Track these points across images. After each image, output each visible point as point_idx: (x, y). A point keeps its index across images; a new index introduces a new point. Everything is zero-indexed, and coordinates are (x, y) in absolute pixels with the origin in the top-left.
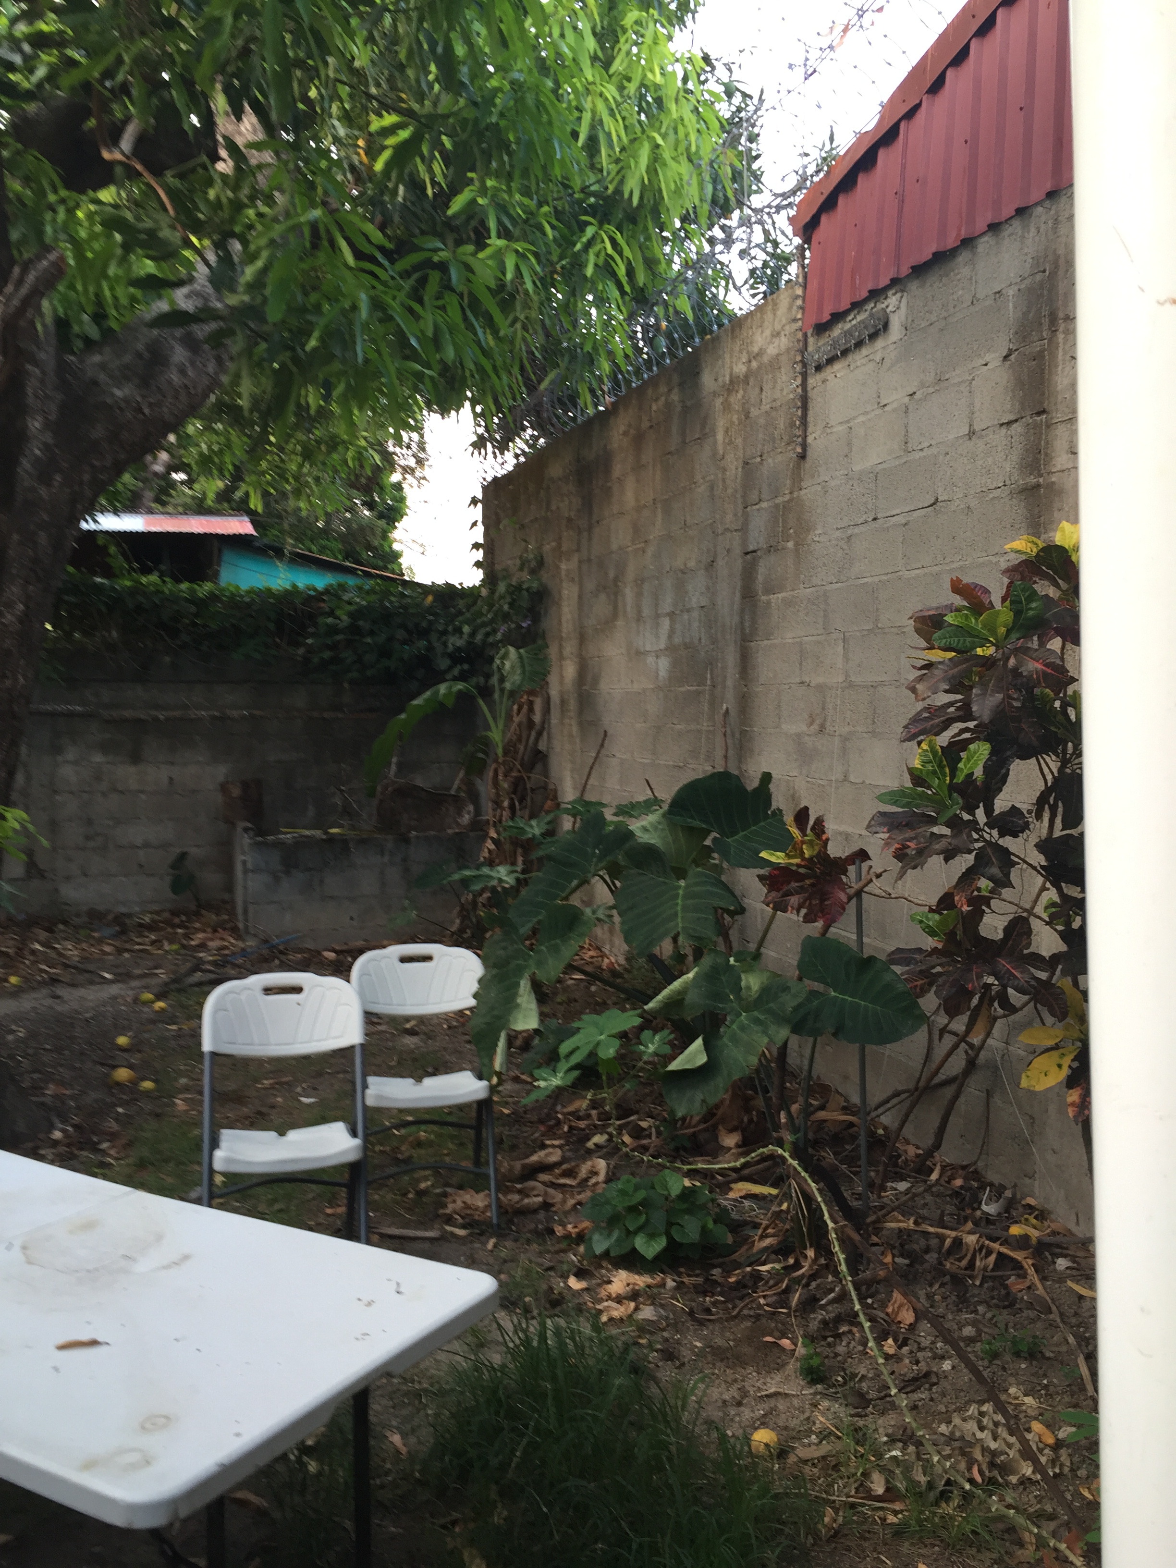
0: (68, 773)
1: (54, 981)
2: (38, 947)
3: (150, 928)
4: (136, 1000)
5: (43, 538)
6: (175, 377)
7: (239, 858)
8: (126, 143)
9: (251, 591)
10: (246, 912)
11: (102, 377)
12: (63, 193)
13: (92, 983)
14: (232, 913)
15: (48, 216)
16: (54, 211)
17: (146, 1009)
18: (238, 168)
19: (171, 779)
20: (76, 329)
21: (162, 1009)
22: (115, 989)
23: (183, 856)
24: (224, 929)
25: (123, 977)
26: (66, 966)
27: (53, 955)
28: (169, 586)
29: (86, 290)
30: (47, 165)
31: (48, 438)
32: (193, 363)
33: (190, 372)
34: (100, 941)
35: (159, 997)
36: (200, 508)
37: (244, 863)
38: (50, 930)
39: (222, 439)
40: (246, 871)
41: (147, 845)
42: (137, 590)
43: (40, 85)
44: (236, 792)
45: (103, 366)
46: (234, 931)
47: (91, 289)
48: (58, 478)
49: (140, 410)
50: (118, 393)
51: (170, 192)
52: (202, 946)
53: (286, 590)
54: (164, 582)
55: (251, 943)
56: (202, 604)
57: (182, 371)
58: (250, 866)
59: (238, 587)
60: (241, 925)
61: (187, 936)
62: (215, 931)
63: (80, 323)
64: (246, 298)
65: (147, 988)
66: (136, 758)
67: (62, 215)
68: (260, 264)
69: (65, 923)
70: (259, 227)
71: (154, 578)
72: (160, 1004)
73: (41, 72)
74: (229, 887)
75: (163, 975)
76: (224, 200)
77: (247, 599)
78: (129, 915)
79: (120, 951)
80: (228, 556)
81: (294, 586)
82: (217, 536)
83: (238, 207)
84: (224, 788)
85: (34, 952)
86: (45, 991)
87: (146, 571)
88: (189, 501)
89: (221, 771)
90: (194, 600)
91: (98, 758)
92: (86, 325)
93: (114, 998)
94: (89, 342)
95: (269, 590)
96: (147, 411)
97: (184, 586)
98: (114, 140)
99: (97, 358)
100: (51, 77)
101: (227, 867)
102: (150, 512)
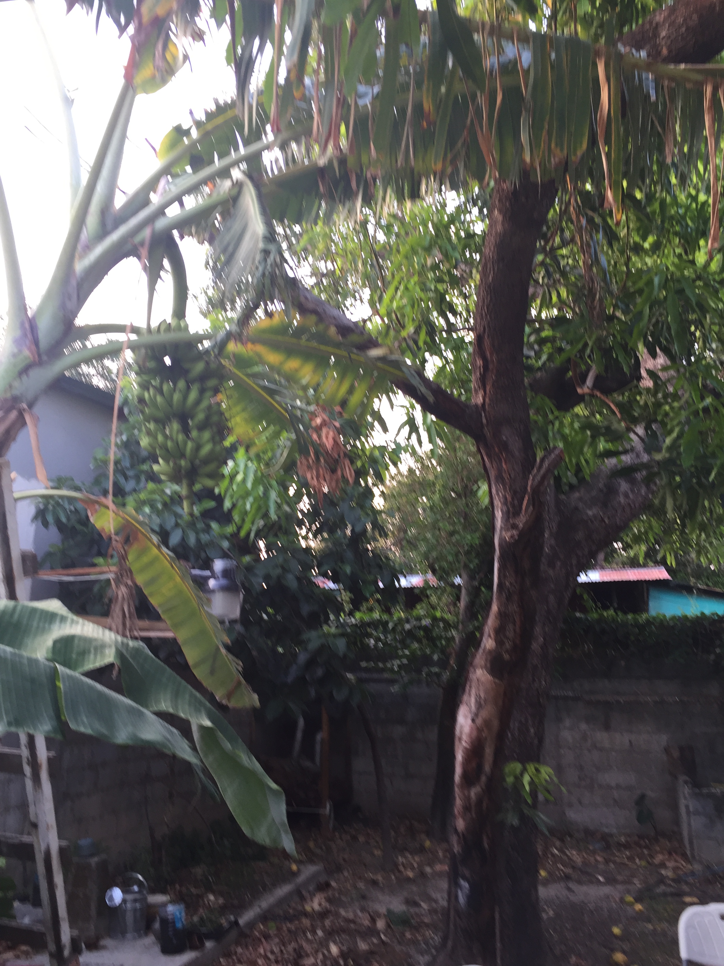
0: (567, 735)
1: (567, 878)
2: (556, 851)
3: (627, 846)
4: (622, 900)
5: (552, 598)
6: (622, 500)
7: (682, 803)
8: (589, 382)
9: (673, 618)
10: (691, 843)
11: (581, 505)
12: (556, 413)
13: (591, 882)
14: (681, 841)
15: (550, 427)
16: (553, 425)
17: (628, 908)
18: (656, 383)
19: (630, 741)
20: (564, 480)
21: (640, 910)
22: (607, 890)
23: (643, 797)
24: (676, 853)
25: (611, 881)
26: (573, 868)
27: (565, 858)
28: (620, 617)
29: (570, 460)
30: (547, 400)
31: (553, 542)
32: (632, 491)
33: (631, 496)
34: (594, 852)
35: (638, 900)
36: (633, 563)
37: (687, 807)
38: (562, 840)
39: (647, 525)
40: (688, 812)
41: (618, 787)
42: (601, 620)
43: (544, 364)
44: (676, 754)
45: (580, 499)
46: (684, 856)
47: (574, 461)
48: (559, 564)
49: (603, 520)
50: (590, 513)
51: (618, 405)
52: (663, 865)
53: (697, 617)
54: (617, 614)
55: (697, 867)
56: (642, 627)
57: (626, 496)
58: (691, 809)
59: (665, 616)
60: (688, 853)
61: (652, 857)
62: (670, 854)
63: (567, 477)
64: (667, 455)
65: (629, 892)
66: (607, 727)
67: (557, 424)
68: (675, 434)
69: (571, 836)
70: (671, 414)
71: (611, 612)
72: (638, 907)
73: (544, 357)
74: (677, 821)
75: (638, 884)
76: (650, 404)
77: (671, 624)
78: (611, 835)
79: (607, 861)
80: (653, 593)
81: (703, 614)
82: (645, 581)
83: (658, 405)
84: (667, 750)
85: (553, 855)
86: (562, 884)
87: (606, 608)
88: (625, 560)
89: (664, 739)
90: (637, 624)
91: (584, 726)
92: (570, 477)
93: (607, 897)
94: (572, 487)
95: (686, 617)
96: (606, 521)
97: (630, 616)
98: (584, 381)
99: (577, 495)
100: (550, 358)
101: (674, 807)
102: (602, 568)
